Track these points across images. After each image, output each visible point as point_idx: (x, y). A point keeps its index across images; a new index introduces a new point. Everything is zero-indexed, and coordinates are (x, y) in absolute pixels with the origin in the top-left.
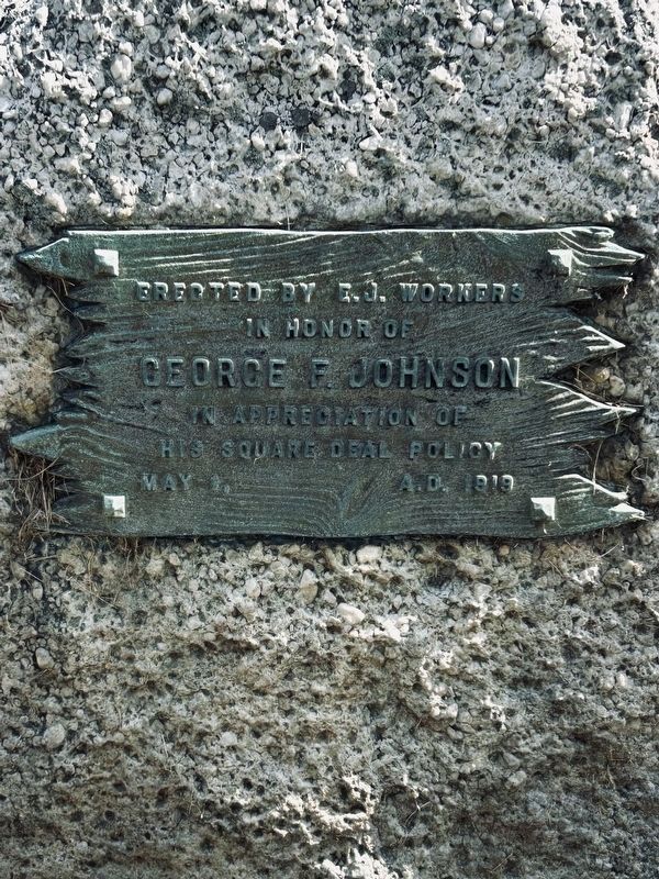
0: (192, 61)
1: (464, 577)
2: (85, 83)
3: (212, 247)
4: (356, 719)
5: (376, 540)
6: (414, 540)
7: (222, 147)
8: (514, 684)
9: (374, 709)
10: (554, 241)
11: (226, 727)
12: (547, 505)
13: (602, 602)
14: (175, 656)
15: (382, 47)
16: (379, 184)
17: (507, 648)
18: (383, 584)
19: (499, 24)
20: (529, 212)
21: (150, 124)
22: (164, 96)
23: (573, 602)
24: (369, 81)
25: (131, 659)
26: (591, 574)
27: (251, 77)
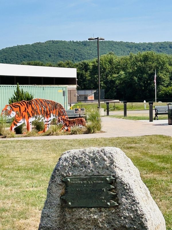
0: (76, 162)
1: (102, 211)
2: (67, 164)
3: (77, 178)
4: (93, 227)
5: (94, 207)
6: (97, 207)
7: (79, 169)
8: (108, 223)
9: (95, 226)
10: (107, 177)
11: (81, 228)
12: (109, 204)
13: (115, 214)
14: (76, 220)
15: (92, 160)
16: (92, 172)
17: (107, 219)
18: (95, 212)
19: (101, 158)
20: (105, 175)
21: (73, 167)
22: (73, 165)
23: (113, 214)
24: (91, 163)
25: (72, 220)
26: (114, 211)
27: (81, 163)
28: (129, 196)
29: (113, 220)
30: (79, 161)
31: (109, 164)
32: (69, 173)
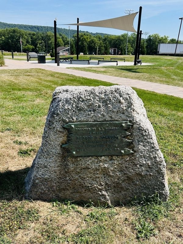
0: (82, 105)
1: (114, 159)
2: (70, 107)
3: (84, 124)
4: (102, 176)
5: (104, 156)
6: (108, 156)
7: (85, 114)
8: (120, 171)
9: (104, 175)
10: (122, 123)
11: (87, 177)
12: (123, 151)
13: (129, 162)
14: (81, 169)
15: (103, 103)
16: (103, 117)
17: (119, 167)
18: (105, 161)
19: (115, 100)
20: (120, 120)
21: (77, 111)
22: (79, 108)
23: (126, 162)
24: (101, 106)
25: (76, 170)
26: (128, 159)
27: (88, 106)
28: (148, 142)
29: (126, 167)
30: (86, 104)
31: (126, 107)
32: (72, 118)
